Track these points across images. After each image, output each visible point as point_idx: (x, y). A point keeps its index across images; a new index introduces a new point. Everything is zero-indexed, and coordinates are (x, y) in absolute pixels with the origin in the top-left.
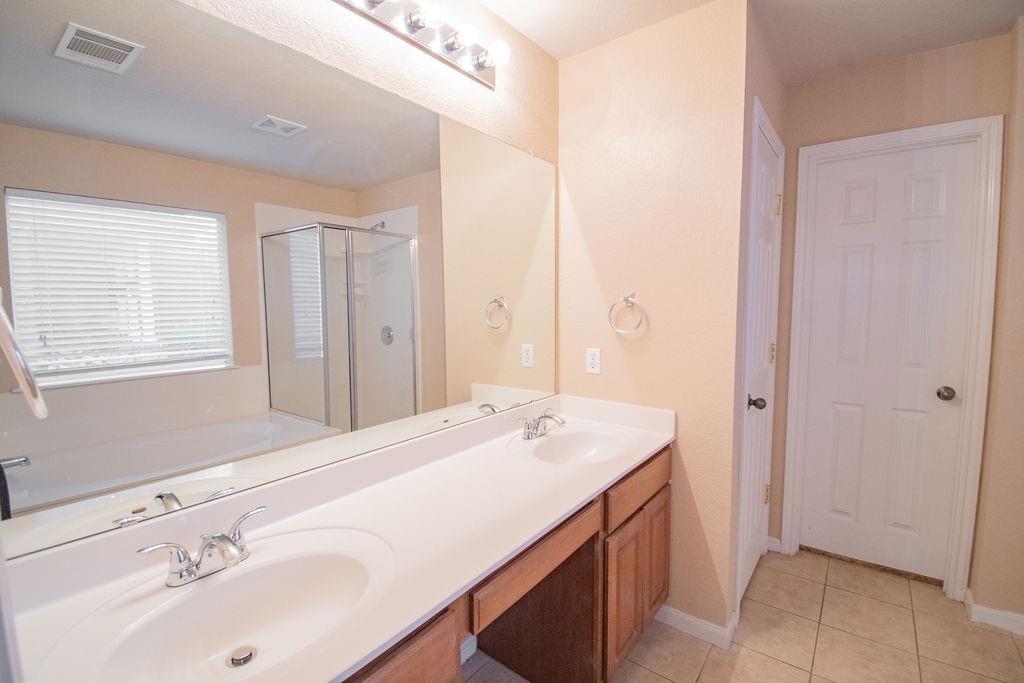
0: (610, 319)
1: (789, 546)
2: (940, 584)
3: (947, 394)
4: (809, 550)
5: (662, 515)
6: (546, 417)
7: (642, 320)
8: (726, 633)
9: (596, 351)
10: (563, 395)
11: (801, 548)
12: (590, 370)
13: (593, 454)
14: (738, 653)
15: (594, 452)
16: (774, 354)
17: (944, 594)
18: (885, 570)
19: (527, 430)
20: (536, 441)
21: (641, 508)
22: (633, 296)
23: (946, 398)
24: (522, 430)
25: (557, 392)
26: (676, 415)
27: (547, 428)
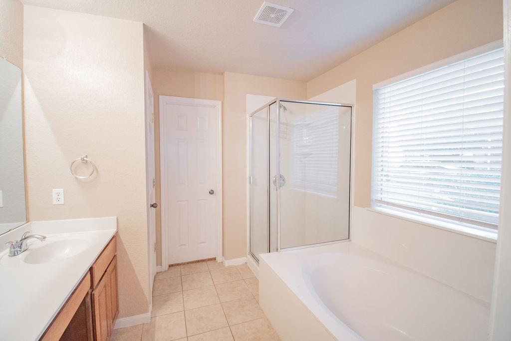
0: (71, 170)
1: (165, 266)
2: (215, 259)
3: (212, 192)
4: (172, 266)
5: (114, 273)
6: (26, 238)
7: (94, 171)
8: (149, 314)
9: (61, 190)
10: (34, 222)
11: (169, 266)
12: (55, 202)
13: (67, 252)
14: (155, 320)
15: (67, 251)
16: (155, 184)
17: (217, 262)
18: (198, 261)
19: (13, 250)
20: (22, 256)
21: (106, 271)
22: (86, 157)
23: (212, 194)
24: (8, 250)
25: (28, 221)
26: (117, 218)
27: (28, 245)
